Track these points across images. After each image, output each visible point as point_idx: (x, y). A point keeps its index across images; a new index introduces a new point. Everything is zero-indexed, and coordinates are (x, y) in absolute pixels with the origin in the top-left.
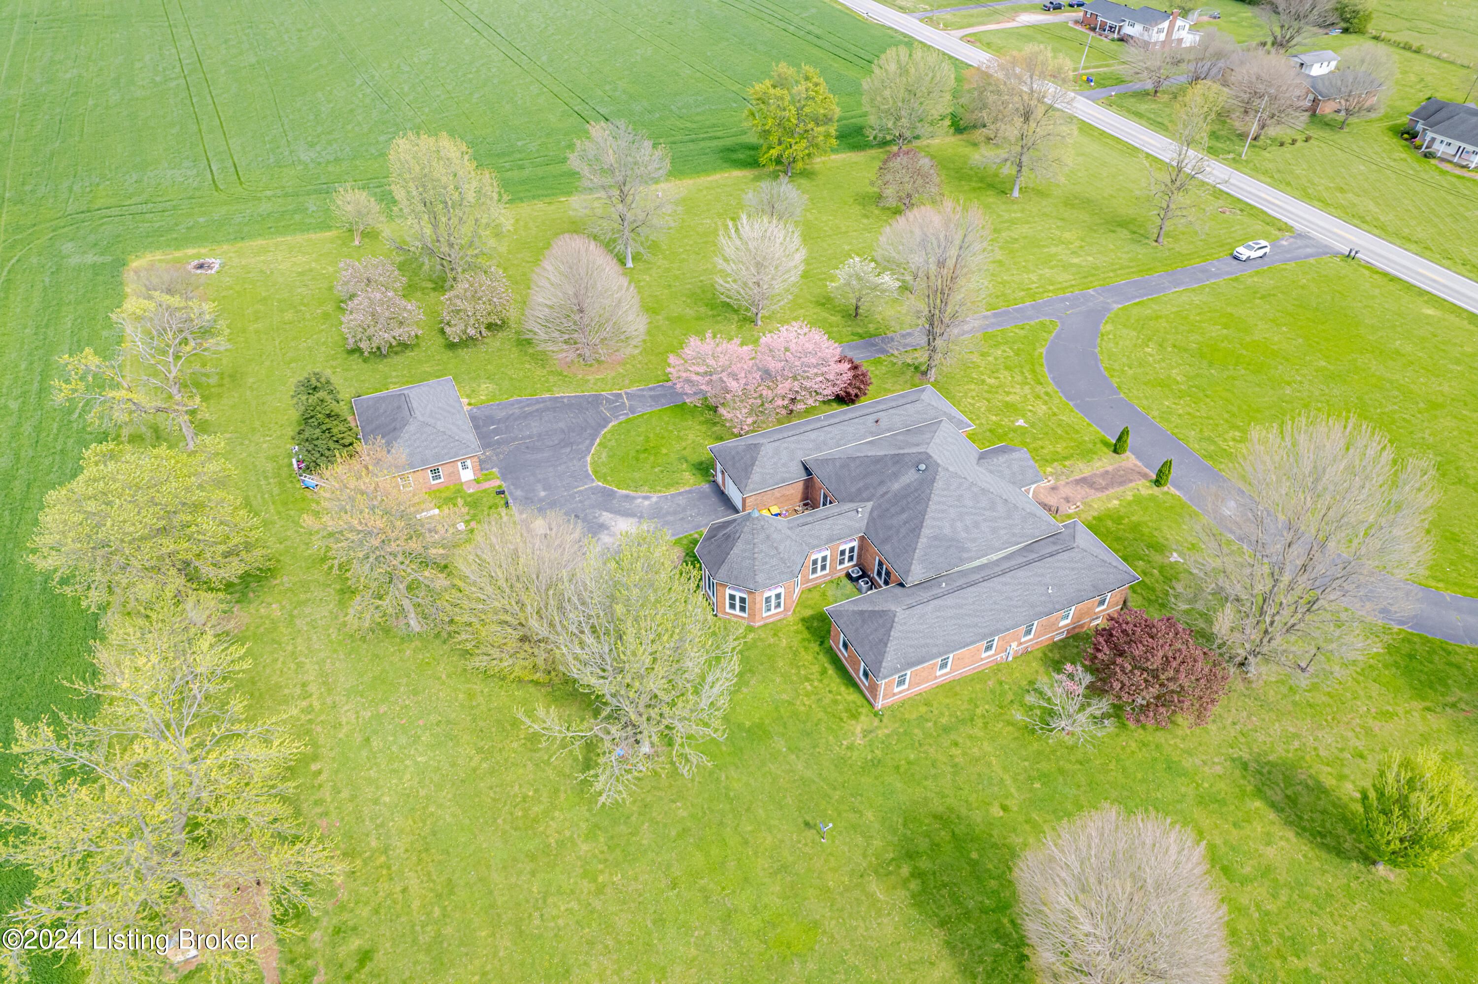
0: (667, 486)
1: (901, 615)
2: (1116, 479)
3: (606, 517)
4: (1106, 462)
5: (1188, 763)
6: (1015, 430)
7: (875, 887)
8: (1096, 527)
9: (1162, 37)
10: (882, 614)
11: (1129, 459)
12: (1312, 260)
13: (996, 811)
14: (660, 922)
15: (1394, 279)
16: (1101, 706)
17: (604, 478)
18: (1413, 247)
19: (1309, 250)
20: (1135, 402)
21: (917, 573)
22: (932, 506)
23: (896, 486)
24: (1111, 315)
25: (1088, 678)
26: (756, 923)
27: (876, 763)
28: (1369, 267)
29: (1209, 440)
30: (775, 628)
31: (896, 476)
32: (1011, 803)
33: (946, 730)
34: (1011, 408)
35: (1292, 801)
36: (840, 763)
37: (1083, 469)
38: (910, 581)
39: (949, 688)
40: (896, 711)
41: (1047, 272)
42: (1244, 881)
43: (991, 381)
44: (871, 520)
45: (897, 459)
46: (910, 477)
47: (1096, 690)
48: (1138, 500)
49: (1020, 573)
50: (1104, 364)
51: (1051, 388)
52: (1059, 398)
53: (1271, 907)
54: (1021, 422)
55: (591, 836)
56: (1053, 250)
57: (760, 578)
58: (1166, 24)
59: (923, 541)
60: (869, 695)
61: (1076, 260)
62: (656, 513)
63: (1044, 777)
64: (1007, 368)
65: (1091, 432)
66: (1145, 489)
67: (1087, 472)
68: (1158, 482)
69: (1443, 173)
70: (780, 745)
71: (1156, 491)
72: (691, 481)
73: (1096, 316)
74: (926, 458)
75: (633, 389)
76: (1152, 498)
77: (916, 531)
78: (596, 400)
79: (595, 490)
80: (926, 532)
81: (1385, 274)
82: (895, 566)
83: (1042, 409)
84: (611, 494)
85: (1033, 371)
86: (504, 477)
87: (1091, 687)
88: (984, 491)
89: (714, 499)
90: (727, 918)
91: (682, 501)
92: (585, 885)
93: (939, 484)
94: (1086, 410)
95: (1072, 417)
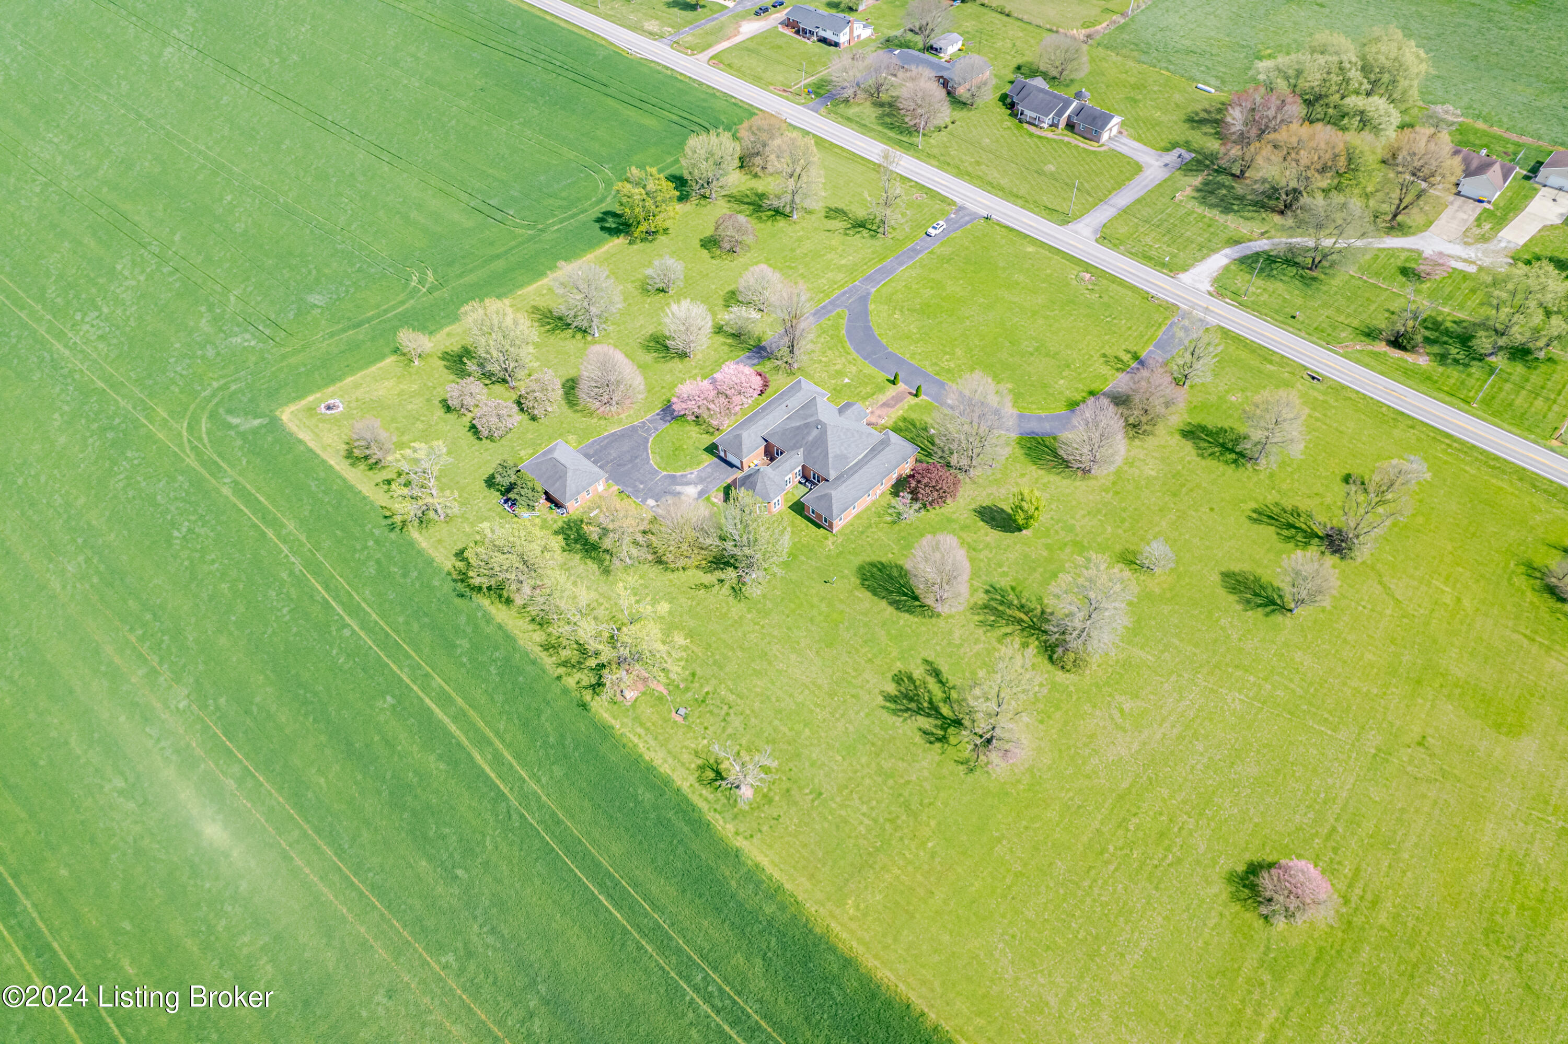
0: (699, 464)
1: (833, 493)
2: (898, 399)
3: (678, 488)
4: (892, 391)
5: (954, 516)
6: (846, 385)
7: (857, 593)
8: (897, 430)
9: (847, 37)
10: (825, 495)
11: (901, 386)
12: (969, 226)
13: (890, 556)
14: (789, 629)
15: (1011, 229)
16: (917, 506)
17: (665, 469)
18: (1020, 202)
19: (967, 218)
20: (896, 352)
21: (832, 475)
22: (830, 444)
23: (810, 438)
24: (872, 297)
25: (910, 496)
26: (822, 618)
27: (841, 553)
28: (999, 224)
29: (936, 364)
30: (780, 514)
31: (808, 433)
32: (895, 551)
33: (862, 532)
34: (839, 374)
35: (993, 519)
36: (828, 557)
37: (883, 398)
38: (831, 478)
39: (858, 516)
40: (841, 532)
41: (830, 275)
42: (981, 551)
43: (824, 359)
44: (805, 457)
45: (807, 425)
46: (815, 433)
47: (915, 499)
48: (911, 408)
49: (873, 462)
50: (877, 332)
51: (855, 355)
52: (860, 360)
53: (990, 556)
54: (847, 380)
55: (749, 611)
56: (829, 256)
57: (772, 495)
58: (847, 29)
59: (830, 460)
60: (830, 528)
61: (843, 262)
62: (701, 480)
63: (904, 538)
64: (830, 349)
65: (882, 376)
66: (912, 400)
67: (884, 400)
68: (916, 395)
69: (1031, 135)
70: (803, 558)
71: (916, 400)
72: (709, 459)
73: (864, 299)
74: (820, 422)
75: (648, 417)
76: (917, 404)
77: (826, 455)
78: (634, 429)
79: (666, 477)
80: (830, 455)
81: (1007, 227)
82: (823, 474)
83: (854, 369)
84: (674, 477)
85: (843, 347)
86: (617, 483)
87: (912, 499)
88: (848, 430)
89: (724, 465)
90: (812, 620)
91: (709, 470)
92: (757, 627)
93: (829, 433)
94: (875, 363)
95: (869, 369)
